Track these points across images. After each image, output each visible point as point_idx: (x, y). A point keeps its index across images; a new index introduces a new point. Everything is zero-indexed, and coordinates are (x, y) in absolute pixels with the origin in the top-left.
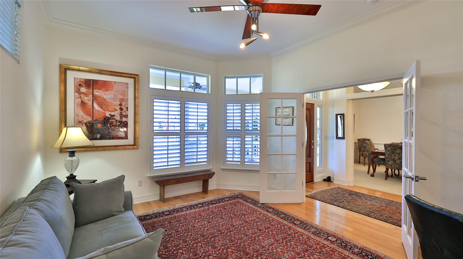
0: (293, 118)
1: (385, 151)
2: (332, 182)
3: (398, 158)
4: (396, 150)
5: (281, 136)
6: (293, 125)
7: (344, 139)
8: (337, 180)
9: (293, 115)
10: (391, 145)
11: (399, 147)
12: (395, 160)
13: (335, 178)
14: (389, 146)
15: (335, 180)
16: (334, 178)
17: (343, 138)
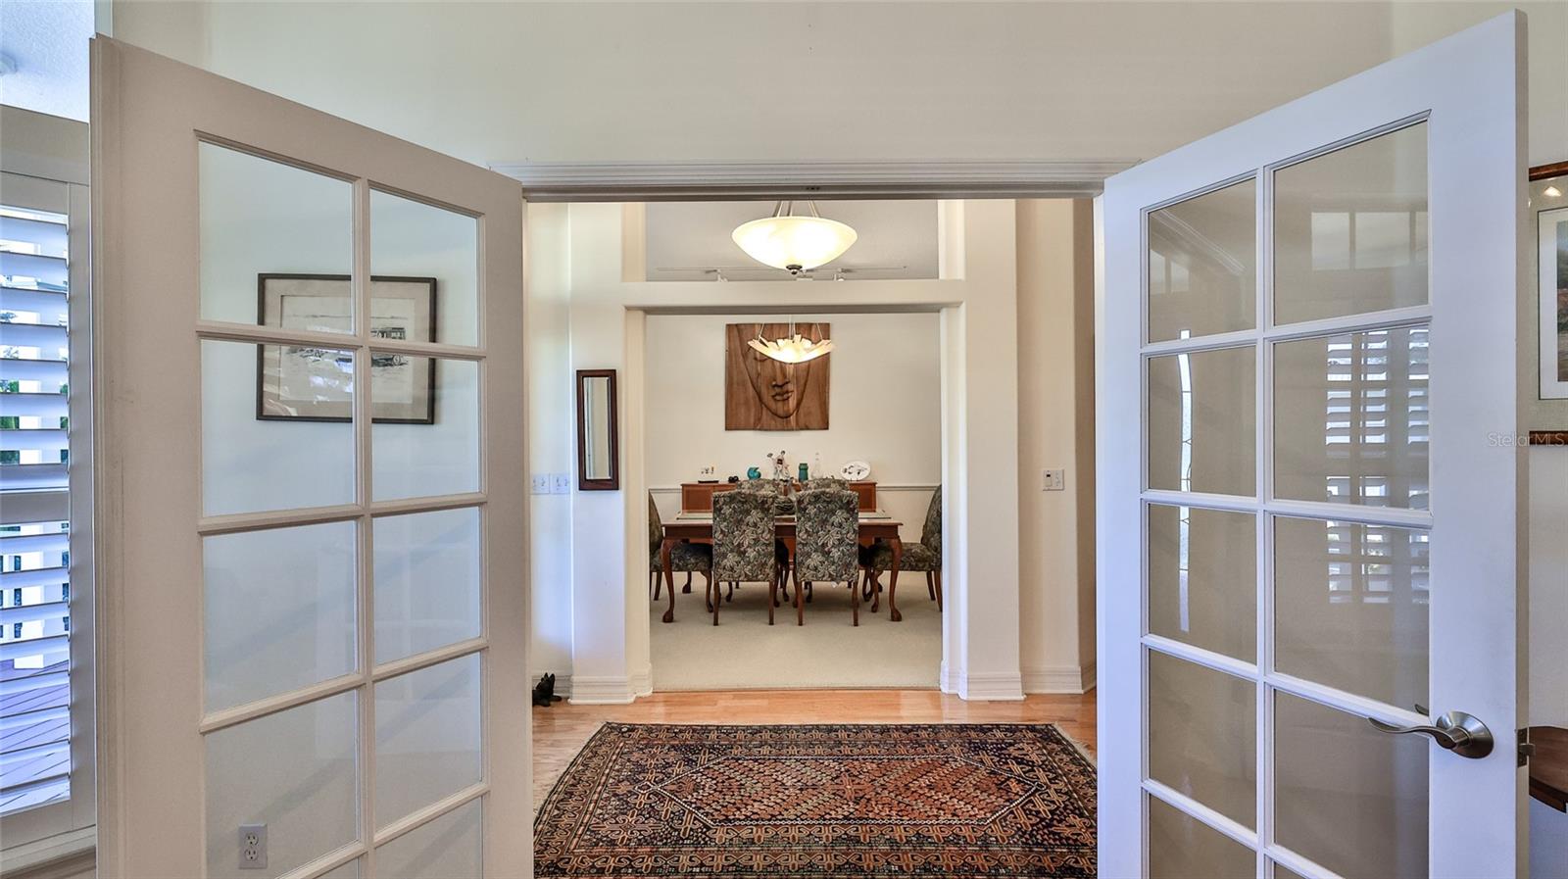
0: (433, 363)
1: (715, 519)
2: (559, 699)
3: (752, 542)
4: (748, 512)
5: (355, 518)
6: (431, 419)
7: (617, 489)
8: (587, 685)
9: (433, 338)
10: (735, 498)
11: (756, 501)
12: (742, 549)
13: (575, 678)
14: (728, 500)
15: (575, 690)
16: (568, 679)
17: (612, 484)
